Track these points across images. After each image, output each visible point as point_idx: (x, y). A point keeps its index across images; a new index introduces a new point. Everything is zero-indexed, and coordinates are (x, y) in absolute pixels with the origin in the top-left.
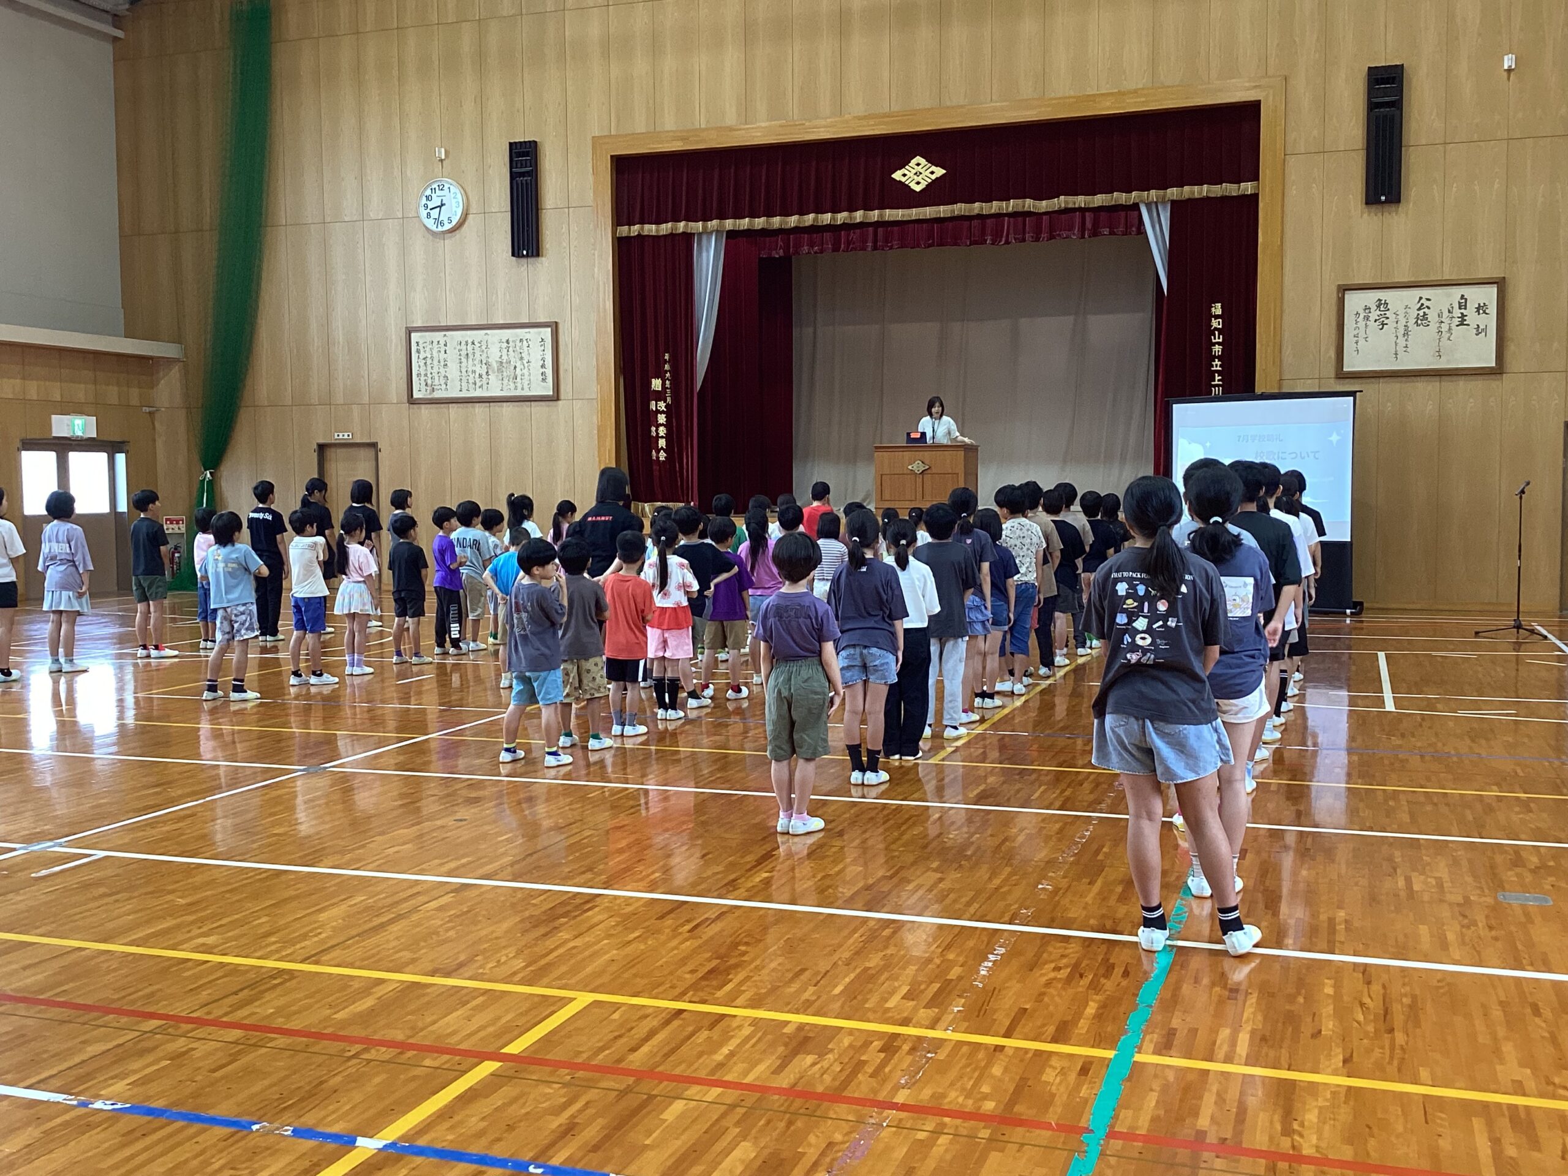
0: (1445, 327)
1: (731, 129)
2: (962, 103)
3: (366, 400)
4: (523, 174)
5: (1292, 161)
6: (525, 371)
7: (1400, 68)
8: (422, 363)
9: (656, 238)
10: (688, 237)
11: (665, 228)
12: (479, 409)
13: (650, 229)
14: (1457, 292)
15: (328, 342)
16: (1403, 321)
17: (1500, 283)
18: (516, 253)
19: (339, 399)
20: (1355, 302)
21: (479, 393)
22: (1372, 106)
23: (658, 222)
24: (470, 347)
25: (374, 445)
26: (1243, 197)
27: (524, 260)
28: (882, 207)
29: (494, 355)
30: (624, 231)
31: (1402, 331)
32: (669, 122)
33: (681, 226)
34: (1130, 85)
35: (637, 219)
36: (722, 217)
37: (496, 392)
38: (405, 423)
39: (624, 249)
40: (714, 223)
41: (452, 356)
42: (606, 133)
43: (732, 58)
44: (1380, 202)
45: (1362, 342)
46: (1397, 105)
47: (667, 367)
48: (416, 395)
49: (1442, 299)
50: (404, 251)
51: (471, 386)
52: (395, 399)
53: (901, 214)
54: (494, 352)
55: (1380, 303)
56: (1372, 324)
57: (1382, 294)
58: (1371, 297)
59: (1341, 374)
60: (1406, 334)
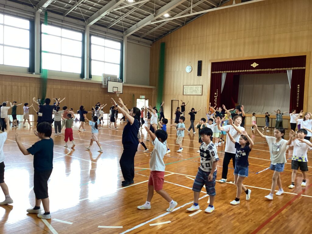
1: (228, 59)
2: (261, 55)
3: (178, 94)
4: (200, 65)
5: (311, 64)
6: (198, 91)
8: (185, 90)
9: (217, 74)
10: (221, 74)
11: (218, 72)
12: (192, 96)
13: (216, 72)
15: (173, 87)
18: (198, 75)
19: (174, 94)
21: (192, 94)
24: (191, 88)
25: (178, 100)
26: (303, 69)
28: (249, 69)
30: (212, 72)
32: (220, 58)
33: (220, 72)
35: (214, 71)
36: (226, 71)
37: (194, 94)
38: (182, 98)
39: (212, 75)
41: (189, 89)
42: (211, 59)
43: (229, 49)
47: (217, 91)
48: (184, 94)
50: (184, 75)
52: (181, 94)
53: (252, 71)
54: (194, 89)
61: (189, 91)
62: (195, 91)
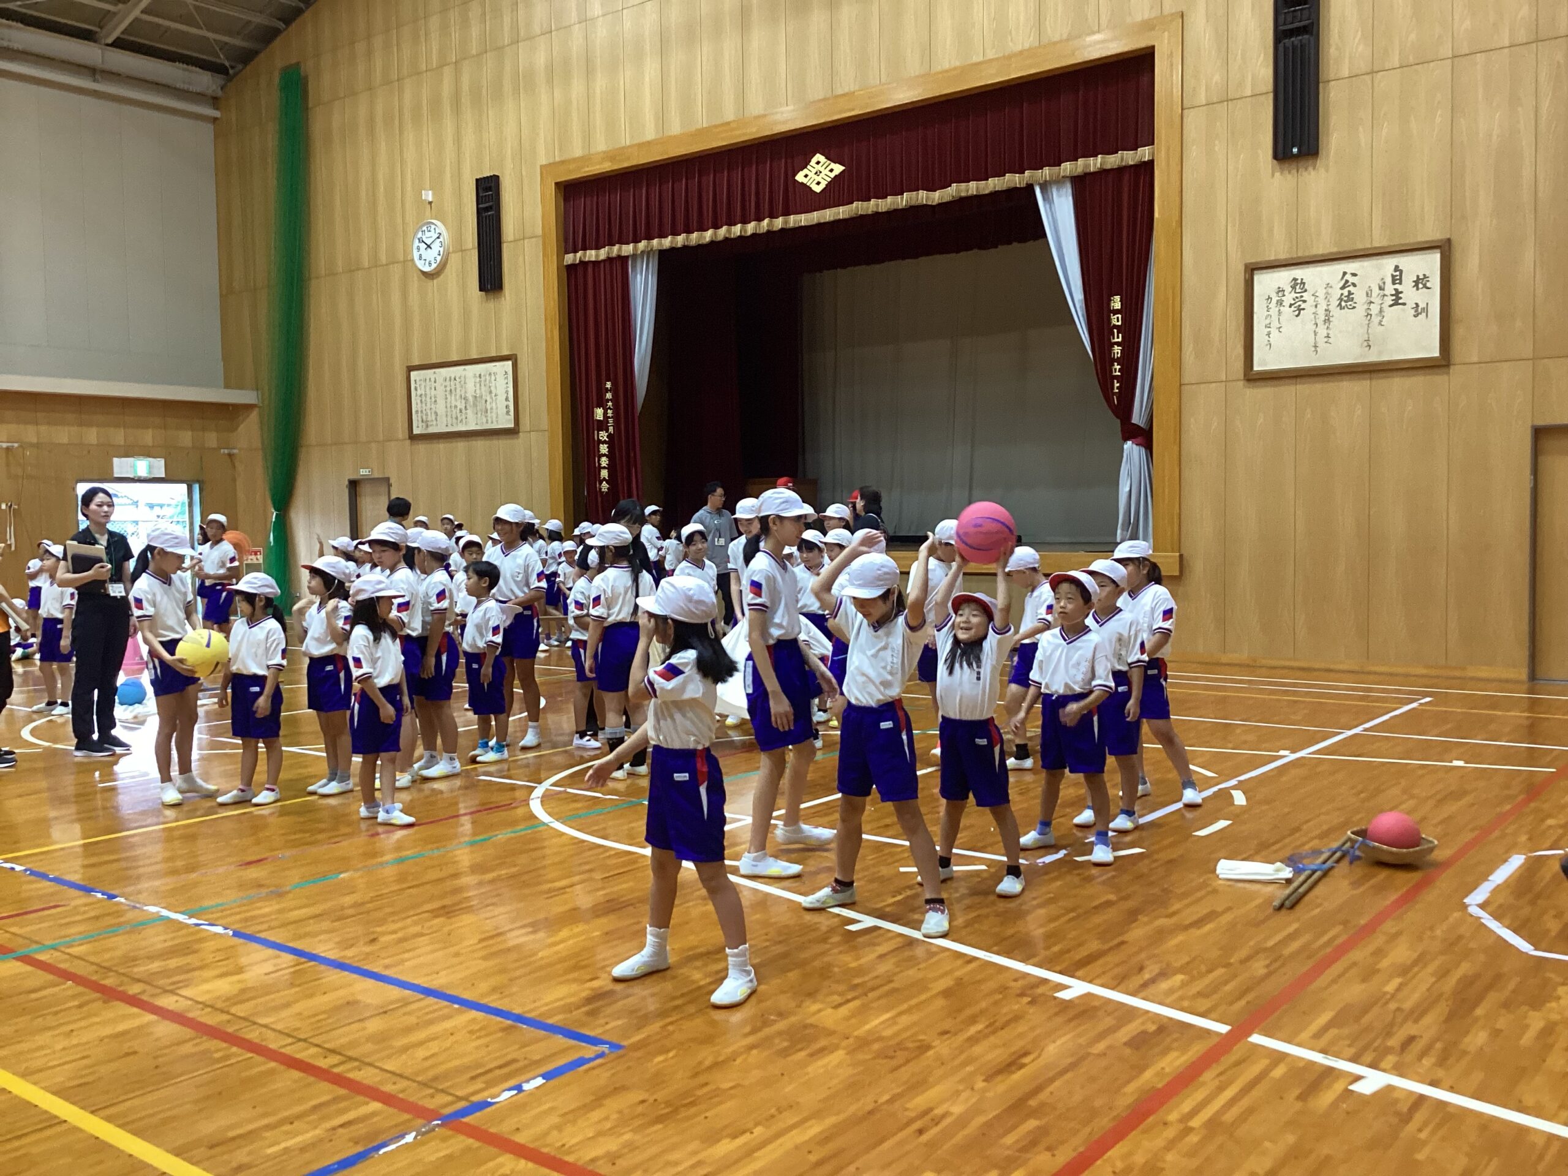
0: (1375, 309)
1: (650, 143)
2: (852, 89)
3: (380, 436)
4: (487, 209)
5: (1190, 116)
6: (494, 405)
8: (418, 400)
9: (596, 264)
10: (623, 260)
11: (603, 253)
12: (461, 445)
13: (591, 255)
14: (1388, 264)
15: (354, 382)
16: (1322, 305)
17: (1445, 248)
18: (484, 290)
19: (363, 435)
20: (1266, 283)
21: (459, 428)
22: (1280, 36)
23: (597, 247)
24: (453, 383)
25: (388, 479)
26: (1141, 165)
27: (489, 297)
28: (786, 213)
29: (470, 389)
30: (565, 259)
31: (1322, 317)
33: (616, 249)
35: (580, 245)
36: (650, 237)
38: (409, 459)
40: (644, 244)
41: (441, 389)
42: (551, 161)
43: (651, 67)
44: (1291, 158)
45: (1275, 333)
46: (1314, 30)
47: (609, 396)
48: (416, 431)
49: (1371, 274)
51: (453, 421)
52: (400, 436)
53: (804, 219)
54: (471, 387)
55: (1295, 283)
56: (1286, 310)
57: (1299, 273)
58: (1283, 278)
59: (1253, 378)
60: (1327, 320)
61: (441, 407)
62: (475, 405)
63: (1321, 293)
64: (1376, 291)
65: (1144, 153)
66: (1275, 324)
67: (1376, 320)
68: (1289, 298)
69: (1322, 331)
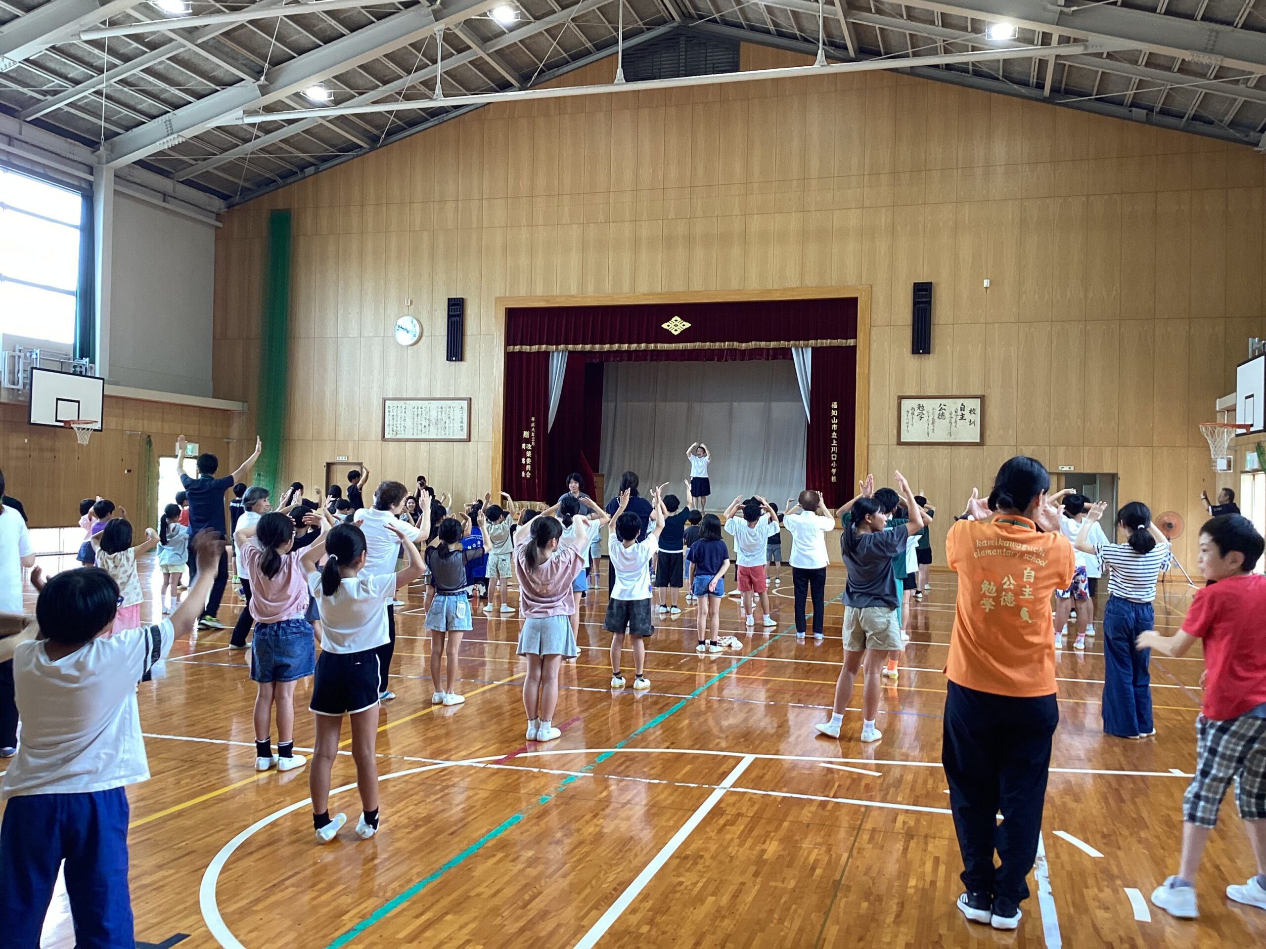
0: (953, 420)
1: (573, 296)
2: (700, 289)
3: (356, 438)
4: (454, 316)
5: (874, 329)
6: (451, 425)
7: (931, 283)
8: (391, 418)
9: (529, 354)
10: (547, 354)
11: (535, 348)
12: (423, 445)
13: (526, 348)
14: (960, 402)
15: (336, 405)
16: (931, 417)
17: (982, 398)
18: (449, 359)
19: (341, 437)
20: (907, 404)
21: (423, 436)
22: (915, 304)
23: (531, 345)
24: (420, 410)
26: (849, 347)
27: (453, 363)
28: (656, 342)
29: (434, 414)
30: (511, 348)
31: (931, 421)
32: (539, 291)
33: (544, 347)
34: (789, 285)
35: (519, 342)
36: (567, 343)
37: (433, 436)
38: (379, 452)
39: (511, 360)
40: (562, 347)
41: (409, 414)
42: (503, 295)
43: (575, 259)
44: (919, 353)
45: (910, 426)
46: (929, 303)
47: (533, 425)
48: (387, 436)
49: (952, 405)
50: (384, 356)
51: (419, 432)
52: (374, 437)
53: (666, 346)
55: (919, 406)
56: (916, 418)
57: (921, 402)
58: (915, 403)
59: (900, 443)
60: (933, 423)
61: (409, 423)
62: (436, 424)
63: (931, 412)
64: (954, 413)
65: (851, 342)
66: (910, 423)
67: (954, 425)
68: (916, 413)
69: (931, 427)
